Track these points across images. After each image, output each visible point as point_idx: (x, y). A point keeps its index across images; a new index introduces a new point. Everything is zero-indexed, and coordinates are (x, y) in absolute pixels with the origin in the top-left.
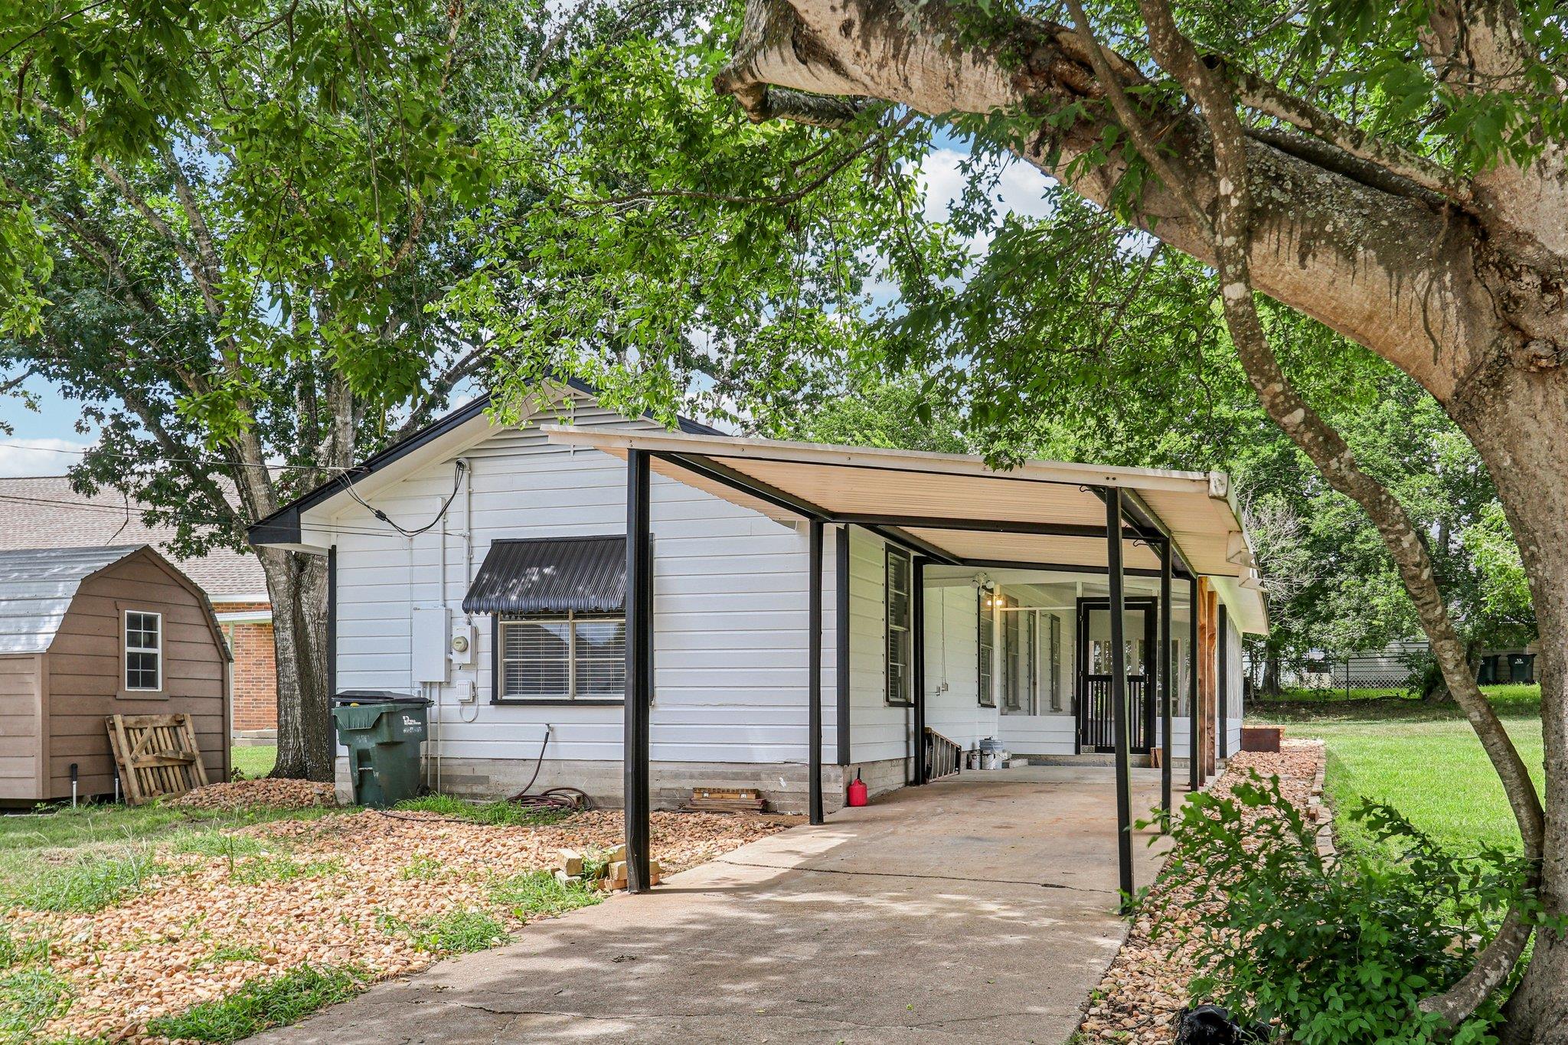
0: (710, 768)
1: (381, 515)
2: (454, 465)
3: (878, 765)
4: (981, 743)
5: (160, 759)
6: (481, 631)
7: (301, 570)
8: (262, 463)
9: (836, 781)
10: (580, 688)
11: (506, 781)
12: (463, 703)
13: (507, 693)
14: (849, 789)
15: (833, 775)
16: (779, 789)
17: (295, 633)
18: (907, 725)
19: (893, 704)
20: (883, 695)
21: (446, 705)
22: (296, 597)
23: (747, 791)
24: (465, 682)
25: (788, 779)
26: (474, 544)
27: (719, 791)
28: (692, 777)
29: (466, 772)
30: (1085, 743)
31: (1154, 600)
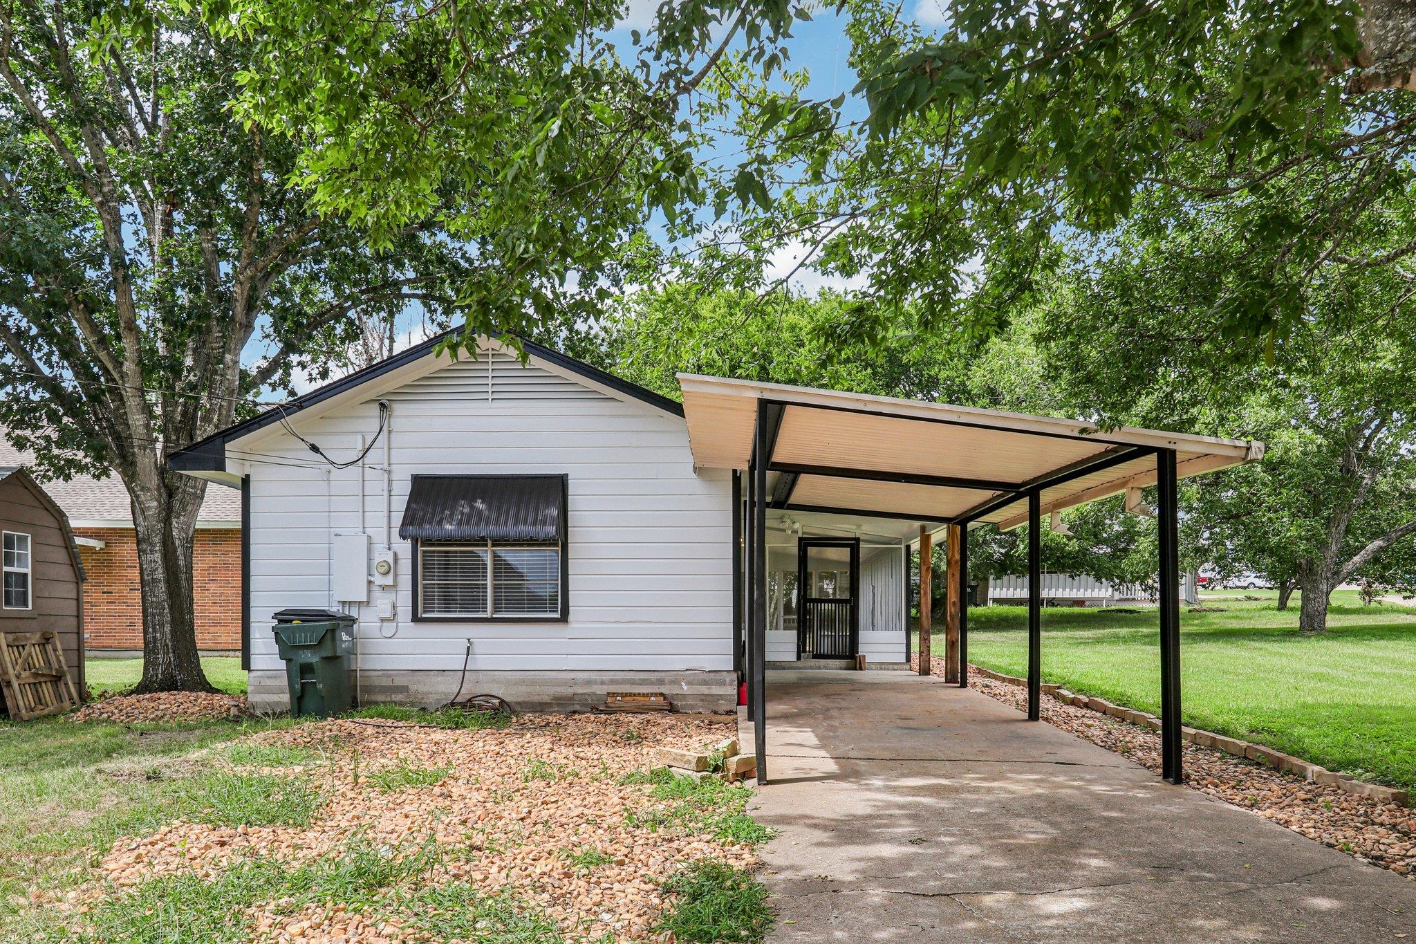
0: (620, 676)
1: (314, 448)
2: (376, 406)
5: (36, 675)
6: (400, 556)
7: (171, 495)
8: (143, 396)
9: (731, 685)
10: (497, 608)
11: (425, 689)
12: (383, 620)
13: (425, 612)
14: (739, 691)
15: (728, 680)
16: (682, 692)
17: (165, 556)
21: (367, 622)
22: (167, 521)
23: (656, 695)
24: (387, 601)
25: (689, 683)
26: (394, 477)
27: (631, 695)
28: (603, 683)
29: (386, 682)
30: (804, 651)
31: (857, 540)
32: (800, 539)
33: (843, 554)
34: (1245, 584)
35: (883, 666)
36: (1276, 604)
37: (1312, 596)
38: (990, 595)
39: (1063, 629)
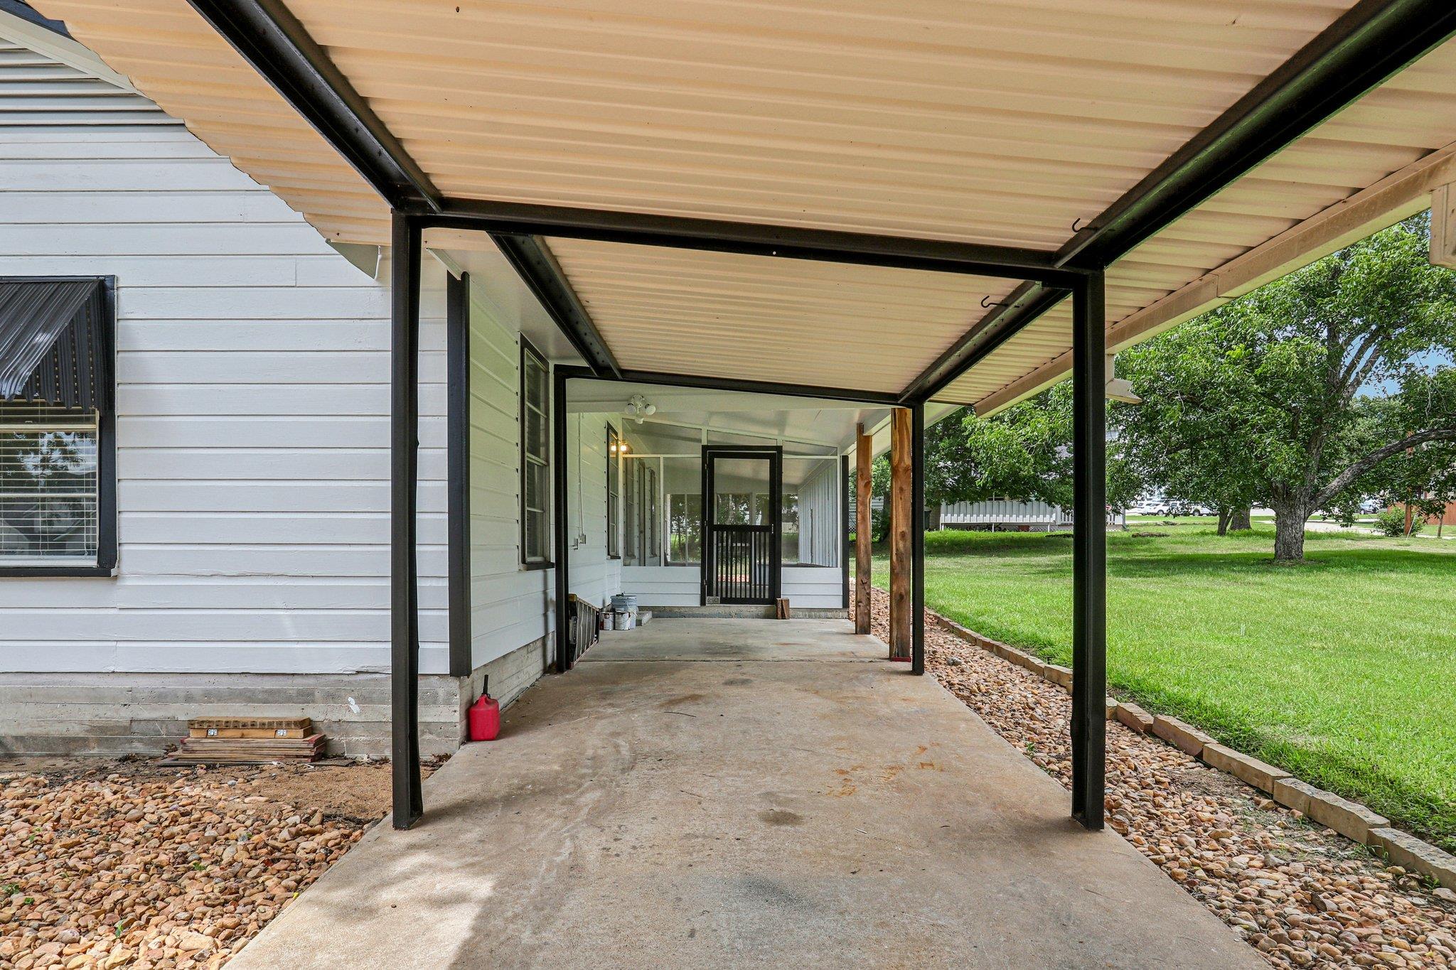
0: (224, 684)
3: (512, 657)
4: (613, 599)
9: (448, 702)
14: (470, 713)
15: (441, 692)
16: (348, 717)
18: (545, 593)
19: (531, 567)
20: (516, 554)
23: (289, 723)
25: (360, 701)
27: (236, 725)
28: (189, 698)
30: (710, 594)
31: (779, 449)
32: (705, 448)
33: (762, 469)
34: (1156, 511)
35: (812, 613)
36: (1215, 529)
37: (1289, 522)
38: (942, 521)
39: (1016, 555)
